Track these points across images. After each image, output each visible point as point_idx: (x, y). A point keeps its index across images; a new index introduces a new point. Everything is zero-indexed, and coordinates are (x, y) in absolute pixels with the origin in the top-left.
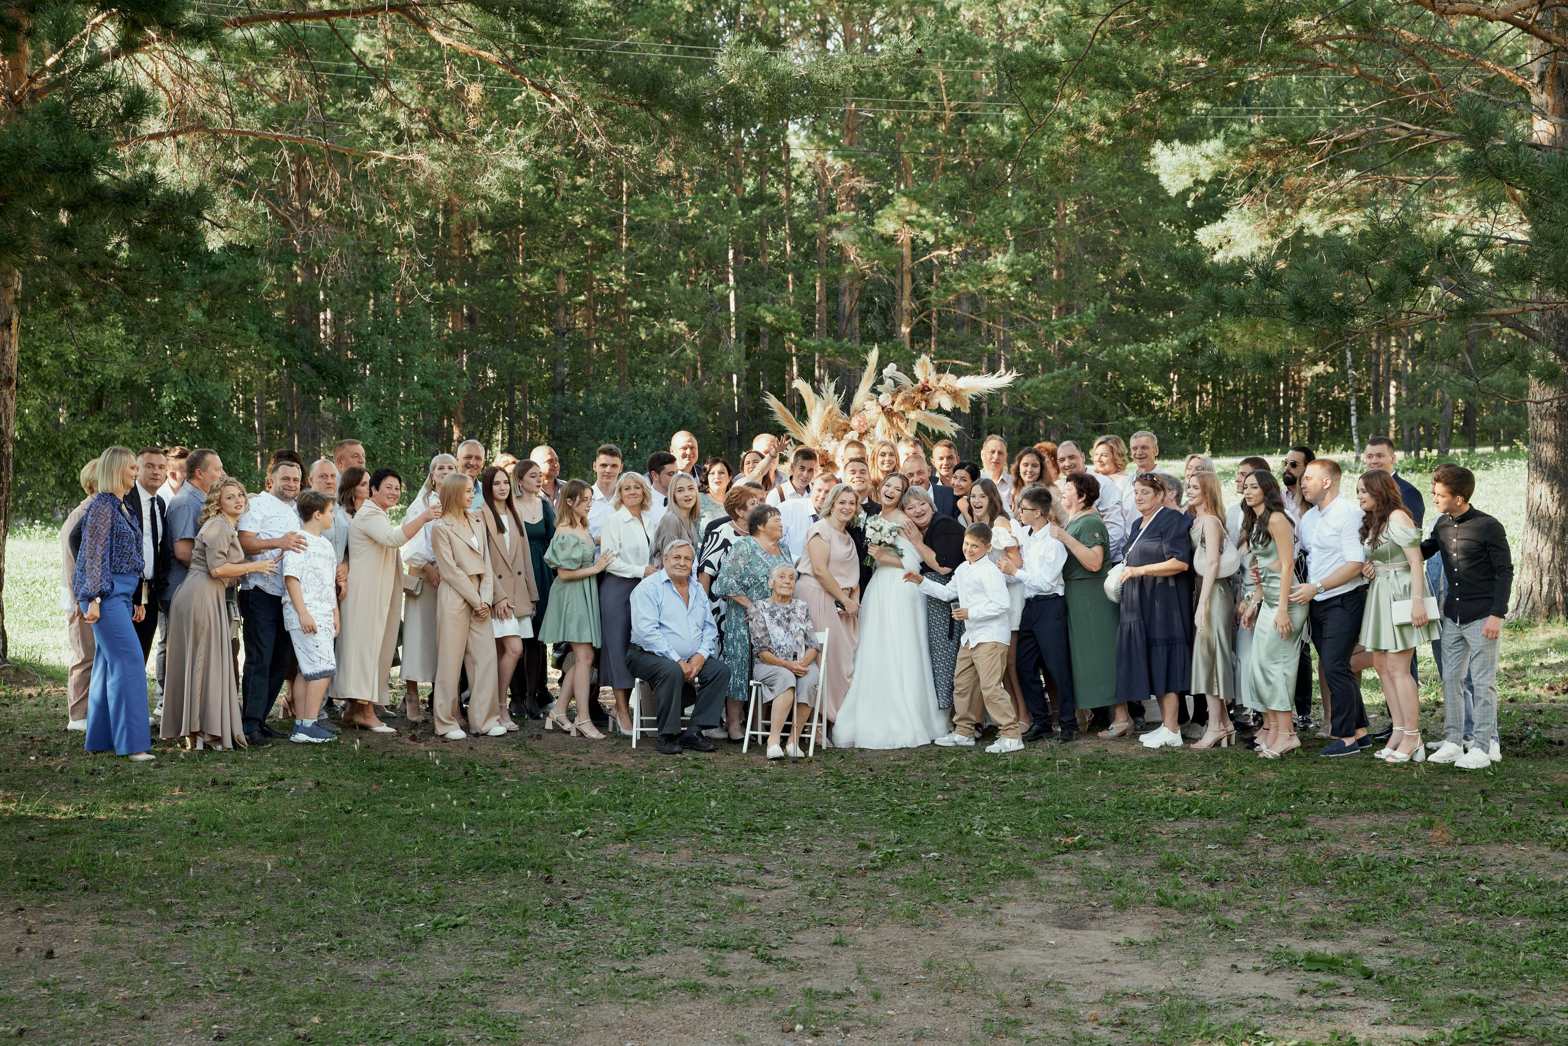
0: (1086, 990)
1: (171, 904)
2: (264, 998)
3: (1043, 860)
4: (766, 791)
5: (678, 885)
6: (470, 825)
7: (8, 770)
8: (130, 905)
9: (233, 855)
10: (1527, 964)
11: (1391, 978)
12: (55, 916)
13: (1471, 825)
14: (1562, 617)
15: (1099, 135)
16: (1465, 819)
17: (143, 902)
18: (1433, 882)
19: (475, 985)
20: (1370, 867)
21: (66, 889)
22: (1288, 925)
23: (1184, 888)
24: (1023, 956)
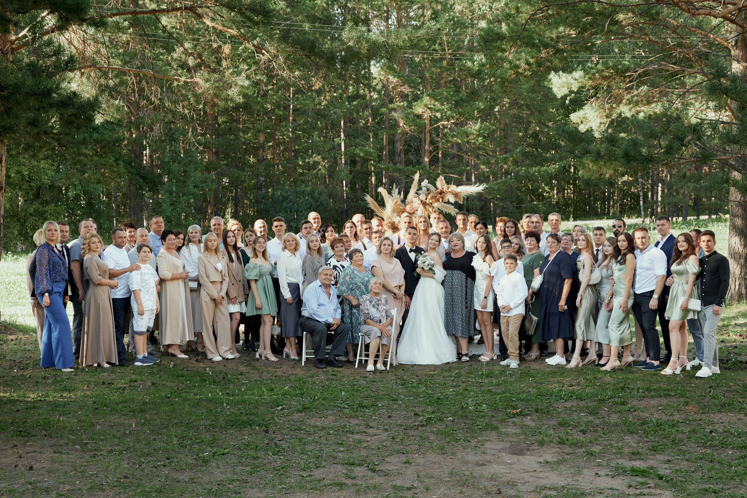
0: (527, 485)
1: (87, 443)
2: (134, 490)
3: (503, 421)
4: (368, 387)
5: (329, 434)
6: (228, 404)
7: (4, 377)
8: (67, 444)
9: (115, 419)
10: (736, 472)
11: (672, 479)
12: (32, 449)
13: (706, 404)
14: (745, 301)
15: (525, 70)
16: (703, 401)
17: (73, 442)
18: (689, 432)
19: (235, 484)
20: (659, 425)
21: (36, 436)
22: (621, 453)
23: (571, 435)
24: (495, 469)
